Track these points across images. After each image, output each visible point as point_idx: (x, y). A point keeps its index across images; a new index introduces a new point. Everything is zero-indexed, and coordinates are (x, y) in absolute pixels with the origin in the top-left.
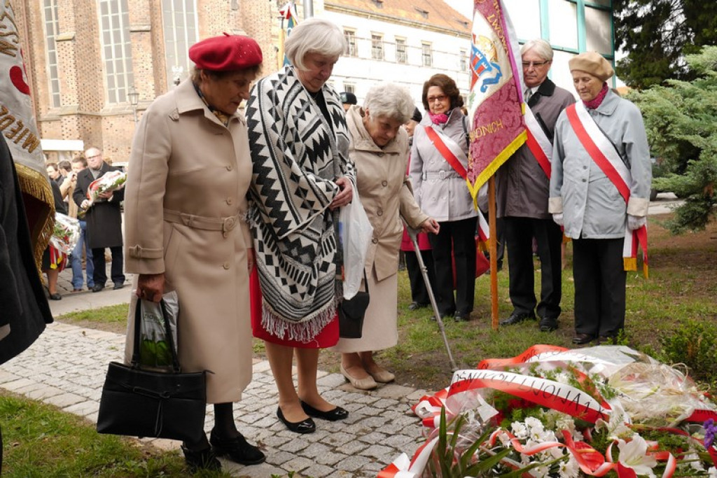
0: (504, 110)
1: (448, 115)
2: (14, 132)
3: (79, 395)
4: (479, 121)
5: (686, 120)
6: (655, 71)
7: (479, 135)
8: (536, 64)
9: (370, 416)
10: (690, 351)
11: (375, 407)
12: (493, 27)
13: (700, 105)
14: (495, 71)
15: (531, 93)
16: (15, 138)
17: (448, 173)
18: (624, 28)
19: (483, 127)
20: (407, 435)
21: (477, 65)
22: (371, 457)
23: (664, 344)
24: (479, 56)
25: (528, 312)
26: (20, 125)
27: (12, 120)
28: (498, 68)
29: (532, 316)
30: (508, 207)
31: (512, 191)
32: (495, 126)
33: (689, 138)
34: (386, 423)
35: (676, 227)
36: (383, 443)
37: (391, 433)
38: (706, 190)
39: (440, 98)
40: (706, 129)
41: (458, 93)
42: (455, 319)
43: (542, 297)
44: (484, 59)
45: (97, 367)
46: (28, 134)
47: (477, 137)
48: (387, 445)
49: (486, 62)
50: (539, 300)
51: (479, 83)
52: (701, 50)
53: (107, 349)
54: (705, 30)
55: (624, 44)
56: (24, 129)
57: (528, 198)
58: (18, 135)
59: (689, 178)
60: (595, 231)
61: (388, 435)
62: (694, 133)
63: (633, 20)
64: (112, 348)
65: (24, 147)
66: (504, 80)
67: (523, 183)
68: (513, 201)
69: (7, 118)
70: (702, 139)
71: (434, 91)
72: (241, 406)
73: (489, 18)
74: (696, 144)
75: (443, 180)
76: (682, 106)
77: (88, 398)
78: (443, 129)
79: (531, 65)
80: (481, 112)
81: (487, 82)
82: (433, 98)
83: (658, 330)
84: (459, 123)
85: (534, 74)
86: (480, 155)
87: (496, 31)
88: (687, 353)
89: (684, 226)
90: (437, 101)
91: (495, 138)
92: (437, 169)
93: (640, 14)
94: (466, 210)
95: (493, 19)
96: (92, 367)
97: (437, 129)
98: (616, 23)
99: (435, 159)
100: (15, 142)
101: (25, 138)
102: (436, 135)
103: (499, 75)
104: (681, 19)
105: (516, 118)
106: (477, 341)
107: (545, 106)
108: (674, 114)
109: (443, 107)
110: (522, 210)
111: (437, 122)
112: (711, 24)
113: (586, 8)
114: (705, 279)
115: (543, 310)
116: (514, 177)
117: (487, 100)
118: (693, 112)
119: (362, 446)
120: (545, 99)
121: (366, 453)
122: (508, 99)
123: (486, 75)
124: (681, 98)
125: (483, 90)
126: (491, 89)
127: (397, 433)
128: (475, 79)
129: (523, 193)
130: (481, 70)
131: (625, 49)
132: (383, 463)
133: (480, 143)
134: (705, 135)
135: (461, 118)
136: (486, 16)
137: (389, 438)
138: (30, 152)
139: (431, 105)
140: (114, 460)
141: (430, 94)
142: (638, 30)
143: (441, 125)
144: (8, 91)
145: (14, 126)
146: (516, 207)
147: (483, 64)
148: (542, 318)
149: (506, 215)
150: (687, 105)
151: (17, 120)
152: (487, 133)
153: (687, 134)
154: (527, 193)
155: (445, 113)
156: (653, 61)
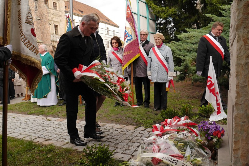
0: (133, 48)
1: (119, 48)
2: (32, 48)
3: (9, 131)
4: (125, 51)
5: (179, 52)
6: (167, 38)
7: (125, 54)
8: (144, 35)
9: (106, 132)
10: (186, 111)
11: (106, 129)
12: (131, 25)
13: (182, 48)
14: (130, 37)
15: (143, 43)
16: (32, 50)
17: (120, 65)
18: (158, 26)
19: (126, 52)
20: (118, 136)
21: (126, 35)
22: (110, 142)
23: (180, 110)
24: (126, 33)
25: (141, 103)
26: (34, 46)
27: (31, 45)
28: (131, 36)
29: (142, 105)
30: (136, 74)
31: (137, 70)
32: (130, 52)
33: (180, 57)
34: (111, 133)
35: (177, 80)
36: (112, 138)
37: (113, 135)
38: (185, 71)
39: (116, 43)
40: (184, 55)
41: (121, 42)
42: (121, 106)
43: (145, 99)
44: (128, 34)
45: (11, 123)
46: (36, 49)
47: (125, 55)
48: (113, 138)
49: (128, 35)
50: (144, 100)
51: (126, 40)
52: (181, 34)
53: (12, 118)
54: (180, 28)
55: (158, 30)
56: (35, 47)
57: (142, 72)
58: (33, 49)
59: (181, 68)
60: (160, 80)
61: (113, 136)
62: (181, 55)
63: (160, 24)
64: (14, 118)
65: (35, 53)
66: (133, 39)
67: (140, 67)
68: (138, 72)
69: (29, 44)
70: (183, 57)
71: (114, 41)
72: (66, 131)
73: (130, 22)
74: (182, 58)
75: (119, 67)
76: (177, 48)
77: (13, 132)
78: (117, 52)
79: (143, 35)
80: (126, 48)
81: (128, 40)
82: (114, 43)
83: (175, 107)
84: (121, 50)
85: (144, 37)
86: (125, 60)
87: (131, 26)
88: (186, 112)
89: (179, 80)
90: (115, 44)
91: (130, 55)
92: (117, 64)
93: (162, 22)
94: (125, 75)
95: (131, 23)
96: (10, 123)
97: (115, 52)
98: (157, 24)
99: (116, 60)
100: (32, 51)
101: (35, 50)
102: (115, 54)
103: (132, 38)
104: (172, 24)
105: (136, 50)
106: (129, 111)
107: (146, 47)
108: (176, 50)
109: (117, 46)
110: (140, 75)
111: (116, 50)
112: (181, 26)
113: (150, 20)
114: (183, 94)
115: (145, 103)
116: (138, 66)
117: (128, 45)
118: (180, 50)
119: (107, 139)
120: (146, 45)
121: (108, 141)
122: (134, 45)
123: (128, 38)
124: (177, 46)
125: (127, 42)
126: (129, 42)
127: (115, 135)
128: (125, 39)
129: (140, 70)
130: (127, 37)
131: (158, 32)
132: (114, 143)
133: (125, 57)
134: (184, 56)
135: (122, 49)
136: (129, 22)
137: (113, 137)
138: (36, 55)
139: (113, 45)
140: (33, 148)
141: (113, 42)
142: (162, 26)
143: (117, 51)
144: (30, 36)
145: (32, 46)
146: (138, 74)
147: (127, 35)
148: (145, 105)
149: (136, 76)
150: (179, 48)
151: (33, 45)
152: (127, 54)
153: (179, 56)
154: (141, 70)
155: (117, 47)
156: (166, 35)
